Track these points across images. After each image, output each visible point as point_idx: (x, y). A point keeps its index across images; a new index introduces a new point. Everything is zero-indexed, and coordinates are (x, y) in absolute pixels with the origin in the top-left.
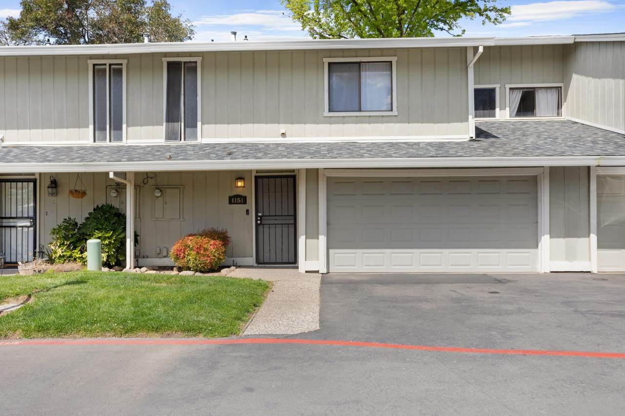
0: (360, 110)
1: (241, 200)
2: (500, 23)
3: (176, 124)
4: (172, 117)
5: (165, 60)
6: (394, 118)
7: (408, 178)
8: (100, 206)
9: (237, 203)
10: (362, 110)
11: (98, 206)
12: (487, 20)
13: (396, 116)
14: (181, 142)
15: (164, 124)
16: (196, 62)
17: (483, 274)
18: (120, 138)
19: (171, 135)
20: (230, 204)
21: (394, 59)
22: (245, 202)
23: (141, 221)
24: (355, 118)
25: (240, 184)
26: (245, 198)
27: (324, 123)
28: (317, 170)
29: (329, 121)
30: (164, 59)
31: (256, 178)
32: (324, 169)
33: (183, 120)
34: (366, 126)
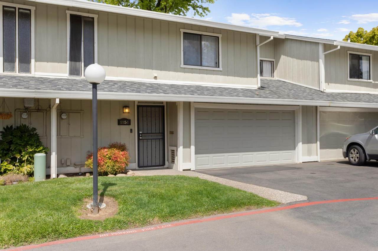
0: (201, 65)
1: (127, 122)
2: (203, 16)
3: (78, 63)
4: (75, 57)
5: (69, 13)
6: (220, 72)
7: (237, 109)
8: (9, 127)
9: (124, 125)
10: (202, 65)
11: (7, 127)
12: (196, 13)
13: (221, 71)
14: (81, 77)
15: (68, 62)
16: (93, 18)
17: (274, 165)
18: (28, 70)
19: (74, 71)
20: (119, 124)
21: (220, 36)
22: (129, 124)
23: (47, 138)
24: (198, 70)
25: (127, 110)
26: (129, 121)
27: (180, 72)
28: (190, 103)
29: (184, 70)
30: (67, 11)
31: (138, 106)
32: (194, 102)
33: (83, 61)
34: (205, 76)
